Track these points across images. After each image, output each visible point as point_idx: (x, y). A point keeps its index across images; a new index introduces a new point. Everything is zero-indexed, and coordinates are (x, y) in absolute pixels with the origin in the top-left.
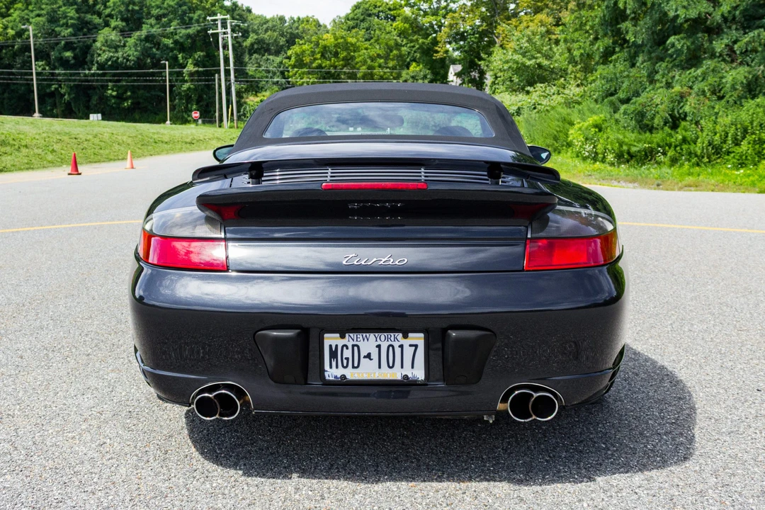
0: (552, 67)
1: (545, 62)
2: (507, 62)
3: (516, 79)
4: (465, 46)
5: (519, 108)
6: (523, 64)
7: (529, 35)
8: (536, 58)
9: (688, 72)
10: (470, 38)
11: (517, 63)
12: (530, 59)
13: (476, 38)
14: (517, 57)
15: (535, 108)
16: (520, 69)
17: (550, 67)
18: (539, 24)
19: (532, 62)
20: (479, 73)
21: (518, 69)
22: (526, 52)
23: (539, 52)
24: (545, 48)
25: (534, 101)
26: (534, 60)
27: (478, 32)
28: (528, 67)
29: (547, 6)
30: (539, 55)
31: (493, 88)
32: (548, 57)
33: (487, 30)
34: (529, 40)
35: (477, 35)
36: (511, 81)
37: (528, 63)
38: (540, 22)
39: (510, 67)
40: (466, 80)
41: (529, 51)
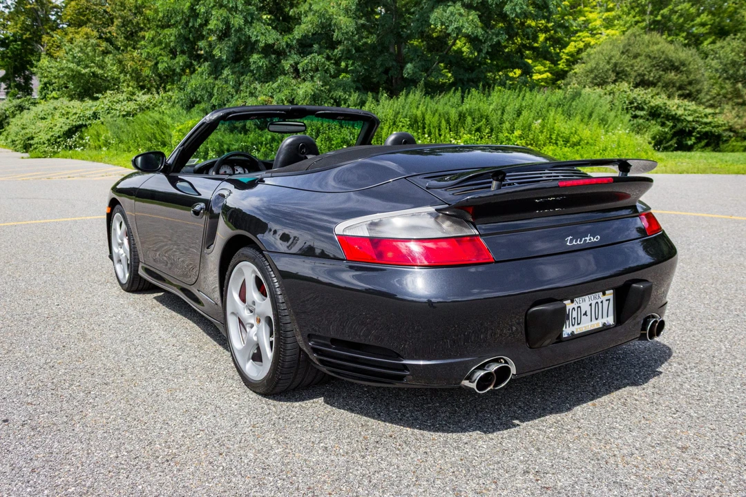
0: (106, 75)
1: (100, 72)
2: (62, 69)
3: (71, 85)
4: (8, 53)
5: (94, 113)
6: (79, 72)
7: (81, 46)
8: (91, 67)
9: (267, 85)
10: (13, 45)
11: (72, 71)
12: (84, 68)
13: (18, 45)
14: (71, 65)
15: (108, 113)
16: (76, 76)
17: (104, 76)
18: (85, 36)
19: (87, 70)
20: (24, 79)
21: (74, 77)
22: (80, 62)
23: (92, 62)
24: (97, 59)
25: (107, 106)
26: (89, 69)
27: (21, 40)
28: (84, 75)
29: (88, 20)
30: (92, 64)
31: (43, 94)
32: (101, 67)
33: (30, 38)
34: (82, 51)
35: (19, 43)
36: (66, 87)
37: (83, 71)
38: (85, 34)
39: (66, 74)
40: (12, 84)
41: (82, 61)
